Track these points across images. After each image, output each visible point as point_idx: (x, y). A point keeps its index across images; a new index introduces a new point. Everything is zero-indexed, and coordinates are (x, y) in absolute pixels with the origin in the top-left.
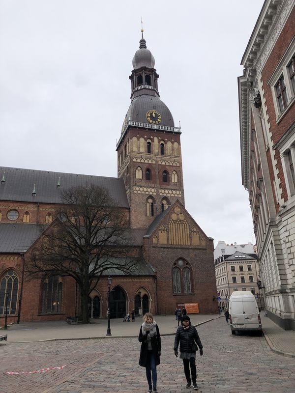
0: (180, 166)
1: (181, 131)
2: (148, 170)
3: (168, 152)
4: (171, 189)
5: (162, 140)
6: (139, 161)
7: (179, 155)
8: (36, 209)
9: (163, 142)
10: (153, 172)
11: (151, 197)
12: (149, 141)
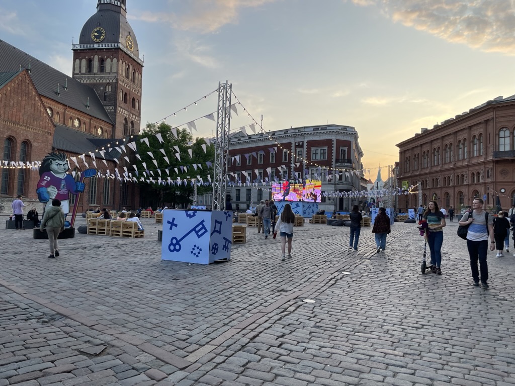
0: (141, 97)
1: (144, 65)
2: (126, 94)
3: (136, 81)
4: (136, 115)
5: (134, 69)
6: (122, 84)
7: (141, 87)
8: (63, 111)
9: (134, 71)
10: (128, 98)
11: (126, 119)
12: (127, 67)
